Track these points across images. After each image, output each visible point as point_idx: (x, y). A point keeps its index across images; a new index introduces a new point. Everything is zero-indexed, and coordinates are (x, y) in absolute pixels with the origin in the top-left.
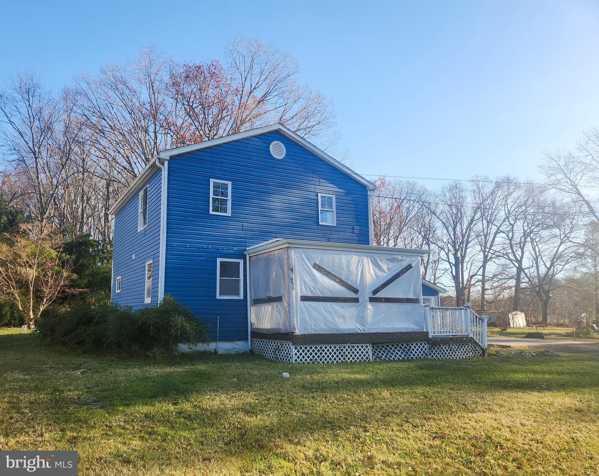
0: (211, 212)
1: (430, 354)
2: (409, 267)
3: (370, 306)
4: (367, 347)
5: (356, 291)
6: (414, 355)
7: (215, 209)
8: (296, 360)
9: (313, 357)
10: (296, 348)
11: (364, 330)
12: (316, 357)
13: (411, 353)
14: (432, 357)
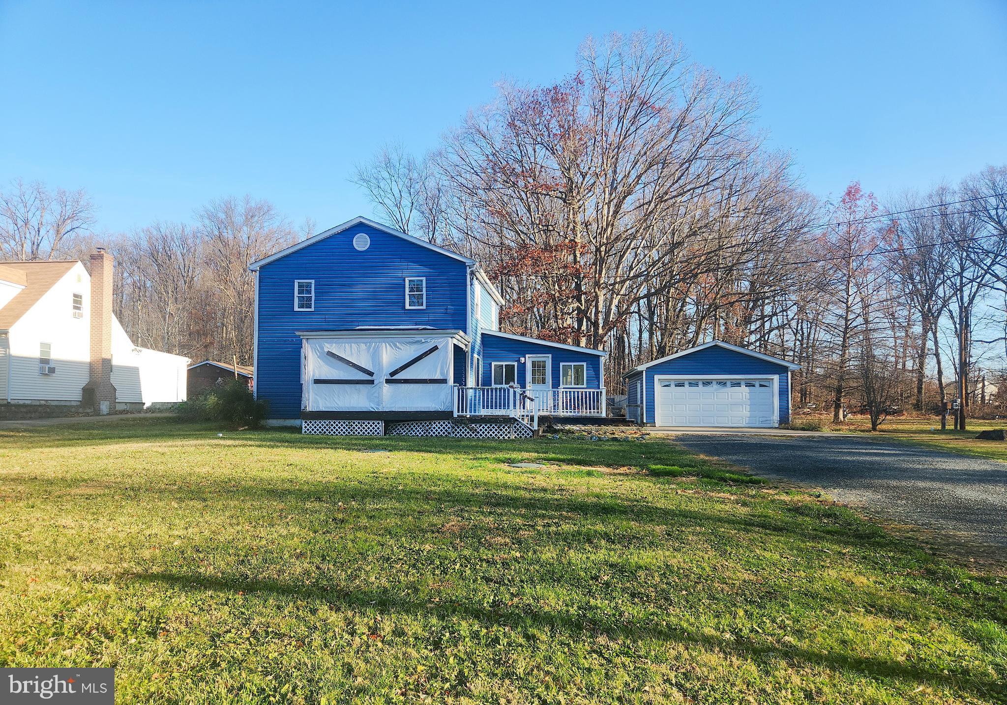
0: (296, 309)
1: (453, 433)
2: (435, 348)
3: (386, 388)
4: (378, 423)
5: (371, 374)
6: (434, 433)
7: (301, 306)
8: (305, 432)
9: (322, 430)
10: (306, 422)
11: (377, 408)
12: (325, 430)
13: (432, 431)
14: (456, 435)
